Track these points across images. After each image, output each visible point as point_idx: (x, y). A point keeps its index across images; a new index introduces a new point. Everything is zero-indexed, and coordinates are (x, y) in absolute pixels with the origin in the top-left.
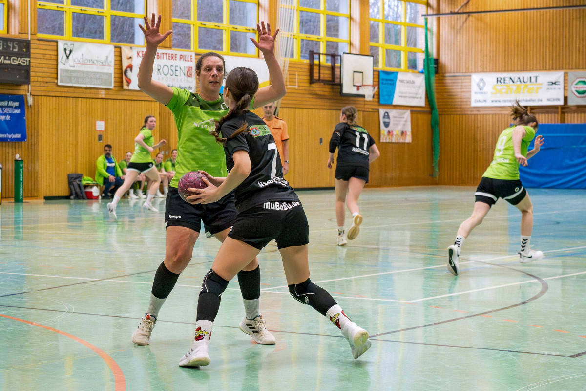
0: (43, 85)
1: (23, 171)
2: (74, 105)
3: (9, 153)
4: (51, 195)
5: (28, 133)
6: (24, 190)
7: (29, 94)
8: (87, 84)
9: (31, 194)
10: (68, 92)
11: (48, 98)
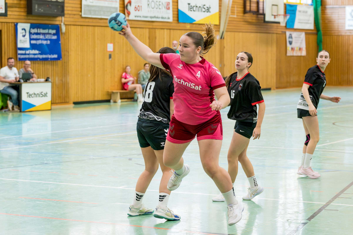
0: (72, 17)
2: (93, 32)
3: (49, 69)
4: (78, 101)
7: (62, 24)
8: (102, 16)
9: (64, 100)
10: (88, 22)
11: (75, 26)
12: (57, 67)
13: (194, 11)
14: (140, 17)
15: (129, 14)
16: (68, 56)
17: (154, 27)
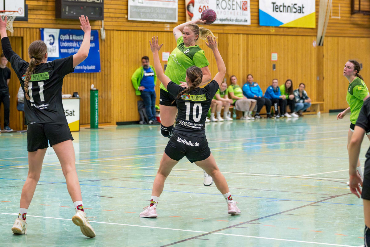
0: (115, 20)
1: (98, 100)
2: (143, 38)
3: (85, 83)
4: (122, 121)
5: (102, 65)
6: (99, 116)
7: (102, 29)
8: (155, 19)
9: (105, 120)
10: (137, 26)
11: (119, 32)
12: (95, 80)
13: (281, 12)
15: (191, 16)
16: (110, 67)
17: (226, 32)
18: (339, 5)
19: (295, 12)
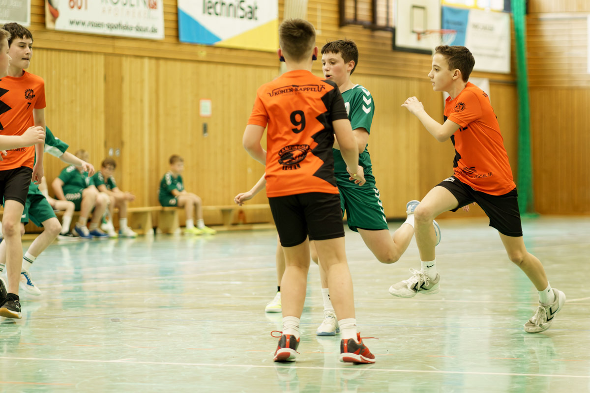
13: (217, 14)
14: (83, 24)
15: (55, 15)
17: (118, 51)
18: (319, 7)
19: (242, 17)
